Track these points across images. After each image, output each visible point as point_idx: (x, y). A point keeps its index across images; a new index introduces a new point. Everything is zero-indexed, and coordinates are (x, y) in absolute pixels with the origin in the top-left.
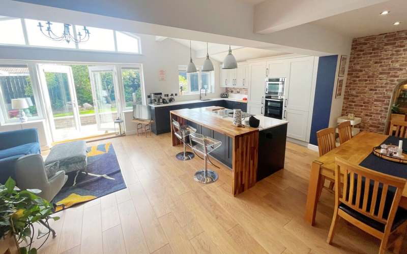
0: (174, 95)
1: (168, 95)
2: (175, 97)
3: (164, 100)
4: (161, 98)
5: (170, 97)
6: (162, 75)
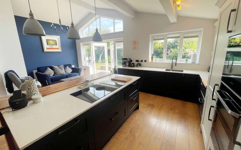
1: (138, 61)
2: (144, 63)
6: (134, 45)
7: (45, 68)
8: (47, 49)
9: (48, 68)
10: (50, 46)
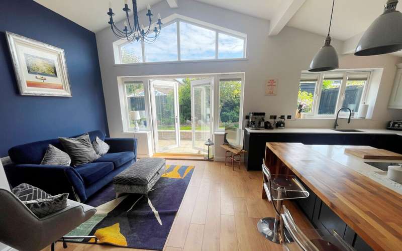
0: (286, 117)
1: (275, 117)
2: (286, 121)
3: (267, 123)
4: (263, 120)
5: (278, 120)
6: (270, 87)
7: (42, 148)
8: (30, 84)
9: (51, 146)
10: (39, 76)
